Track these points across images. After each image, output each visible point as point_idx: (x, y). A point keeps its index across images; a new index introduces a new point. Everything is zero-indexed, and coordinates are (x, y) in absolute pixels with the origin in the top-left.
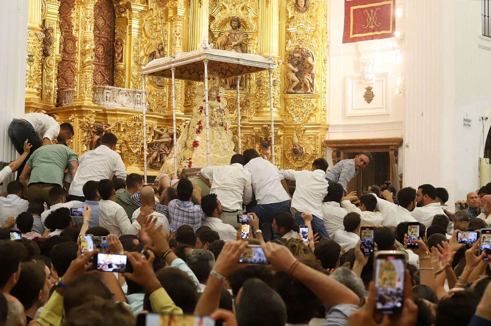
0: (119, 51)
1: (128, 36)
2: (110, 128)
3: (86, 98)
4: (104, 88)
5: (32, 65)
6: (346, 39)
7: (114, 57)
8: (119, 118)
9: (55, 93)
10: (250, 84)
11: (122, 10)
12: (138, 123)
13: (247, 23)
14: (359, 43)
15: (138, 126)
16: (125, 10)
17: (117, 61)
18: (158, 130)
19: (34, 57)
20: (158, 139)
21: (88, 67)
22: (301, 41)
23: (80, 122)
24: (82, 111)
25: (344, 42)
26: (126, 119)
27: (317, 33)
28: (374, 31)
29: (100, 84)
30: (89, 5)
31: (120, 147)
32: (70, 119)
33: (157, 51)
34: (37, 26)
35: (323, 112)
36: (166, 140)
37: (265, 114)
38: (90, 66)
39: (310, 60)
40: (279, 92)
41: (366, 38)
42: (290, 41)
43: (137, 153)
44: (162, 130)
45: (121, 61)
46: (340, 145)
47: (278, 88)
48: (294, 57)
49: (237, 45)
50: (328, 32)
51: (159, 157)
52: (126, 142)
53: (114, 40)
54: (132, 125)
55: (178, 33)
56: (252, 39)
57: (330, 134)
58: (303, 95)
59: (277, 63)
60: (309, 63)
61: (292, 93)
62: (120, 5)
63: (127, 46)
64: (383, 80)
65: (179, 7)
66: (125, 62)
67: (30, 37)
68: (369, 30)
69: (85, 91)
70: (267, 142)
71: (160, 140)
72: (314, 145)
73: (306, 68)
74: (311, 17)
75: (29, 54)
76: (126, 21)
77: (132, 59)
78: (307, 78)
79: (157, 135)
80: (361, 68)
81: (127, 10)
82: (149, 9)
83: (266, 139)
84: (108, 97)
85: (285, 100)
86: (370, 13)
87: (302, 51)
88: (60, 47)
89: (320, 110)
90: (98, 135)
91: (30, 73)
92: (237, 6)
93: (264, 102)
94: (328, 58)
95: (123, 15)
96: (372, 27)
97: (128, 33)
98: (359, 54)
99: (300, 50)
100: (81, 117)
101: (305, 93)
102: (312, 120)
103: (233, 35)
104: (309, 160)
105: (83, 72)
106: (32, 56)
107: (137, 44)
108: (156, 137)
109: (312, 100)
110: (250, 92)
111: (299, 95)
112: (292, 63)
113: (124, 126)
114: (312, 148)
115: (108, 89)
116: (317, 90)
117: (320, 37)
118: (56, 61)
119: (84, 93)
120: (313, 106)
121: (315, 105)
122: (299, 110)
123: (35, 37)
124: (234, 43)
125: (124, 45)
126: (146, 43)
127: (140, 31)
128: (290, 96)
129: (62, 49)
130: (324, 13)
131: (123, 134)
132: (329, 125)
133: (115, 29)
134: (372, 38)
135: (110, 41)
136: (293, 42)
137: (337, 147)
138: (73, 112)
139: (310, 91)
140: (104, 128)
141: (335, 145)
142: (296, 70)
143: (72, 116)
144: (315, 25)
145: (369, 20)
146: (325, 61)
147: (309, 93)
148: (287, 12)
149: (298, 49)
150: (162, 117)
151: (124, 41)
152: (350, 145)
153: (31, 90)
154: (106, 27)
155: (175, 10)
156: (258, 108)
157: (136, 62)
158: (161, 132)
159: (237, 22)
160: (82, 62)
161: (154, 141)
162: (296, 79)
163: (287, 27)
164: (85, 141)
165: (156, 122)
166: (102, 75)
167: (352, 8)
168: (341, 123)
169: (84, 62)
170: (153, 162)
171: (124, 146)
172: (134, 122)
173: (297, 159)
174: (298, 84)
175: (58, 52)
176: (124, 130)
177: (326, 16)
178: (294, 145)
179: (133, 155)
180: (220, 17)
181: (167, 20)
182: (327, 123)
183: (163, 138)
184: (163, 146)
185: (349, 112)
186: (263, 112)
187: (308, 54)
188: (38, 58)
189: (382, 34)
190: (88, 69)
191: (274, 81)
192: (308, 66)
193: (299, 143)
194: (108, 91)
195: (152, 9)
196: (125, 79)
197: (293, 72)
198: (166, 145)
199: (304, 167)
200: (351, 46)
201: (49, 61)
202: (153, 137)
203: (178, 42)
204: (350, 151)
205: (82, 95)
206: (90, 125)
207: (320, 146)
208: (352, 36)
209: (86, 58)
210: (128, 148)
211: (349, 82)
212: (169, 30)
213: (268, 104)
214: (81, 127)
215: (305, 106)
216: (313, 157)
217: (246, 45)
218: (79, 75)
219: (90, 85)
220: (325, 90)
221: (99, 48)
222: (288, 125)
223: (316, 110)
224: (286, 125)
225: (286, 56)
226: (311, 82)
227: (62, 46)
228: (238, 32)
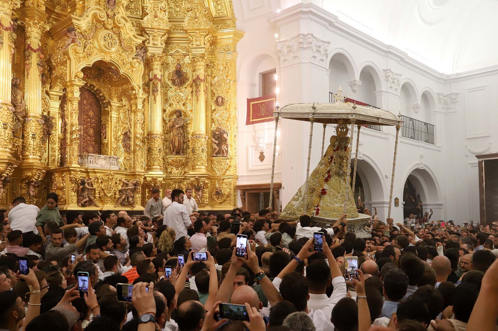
0: (104, 132)
1: (110, 123)
2: (91, 181)
3: (74, 162)
4: (88, 156)
5: (35, 141)
6: (248, 123)
7: (101, 136)
8: (97, 174)
9: (58, 159)
10: (189, 151)
11: (105, 106)
12: (111, 177)
13: (186, 113)
14: (255, 125)
15: (110, 179)
16: (108, 106)
17: (103, 138)
18: (125, 181)
19: (36, 136)
20: (125, 187)
21: (74, 142)
22: (220, 125)
23: (70, 177)
24: (70, 170)
25: (247, 124)
26: (103, 175)
27: (230, 119)
28: (264, 117)
29: (92, 153)
30: (74, 102)
31: (99, 192)
32: (63, 175)
33: (128, 131)
34: (38, 115)
35: (235, 168)
36: (131, 187)
37: (197, 170)
38: (76, 141)
39: (225, 135)
40: (206, 156)
41: (260, 122)
42: (213, 124)
43: (111, 196)
44: (128, 181)
45: (105, 138)
46: (244, 188)
47: (205, 154)
48: (216, 134)
49: (179, 127)
50: (237, 119)
51: (126, 198)
52: (103, 190)
53: (101, 125)
54: (106, 178)
55: (138, 119)
56: (190, 123)
57: (239, 181)
58: (222, 157)
59: (204, 138)
60: (224, 138)
61: (215, 157)
62: (104, 103)
63: (109, 128)
64: (269, 148)
65: (138, 103)
66: (108, 139)
67: (33, 123)
68: (261, 117)
69: (72, 157)
70: (198, 187)
71: (127, 188)
72: (230, 189)
73: (223, 141)
74: (226, 109)
75: (33, 133)
76: (107, 113)
77: (112, 137)
78: (224, 147)
79: (125, 185)
80: (257, 140)
81: (109, 106)
82: (123, 105)
83: (198, 186)
84: (92, 161)
85: (211, 161)
86: (262, 106)
87: (221, 130)
88: (61, 129)
89: (233, 167)
90: (82, 185)
91: (34, 146)
92: (180, 103)
93: (196, 162)
94: (237, 135)
95: (106, 109)
96: (263, 115)
97: (109, 120)
98: (255, 132)
99: (220, 130)
100: (70, 174)
101: (223, 156)
102: (228, 173)
103: (177, 121)
104: (226, 198)
105: (71, 145)
106: (35, 135)
107: (116, 127)
108: (124, 186)
109: (227, 160)
110: (189, 156)
111: (219, 158)
112: (214, 137)
113: (101, 179)
114: (228, 190)
115: (91, 156)
116: (230, 154)
117: (232, 122)
118: (59, 138)
119: (72, 158)
120: (228, 164)
121: (229, 164)
122: (219, 167)
123: (36, 123)
124: (177, 126)
125: (107, 128)
126: (122, 126)
127: (117, 119)
128: (214, 158)
129: (63, 131)
130: (234, 106)
131: (101, 184)
132: (238, 176)
133: (101, 117)
134: (263, 121)
135: (98, 126)
136: (215, 125)
137: (243, 190)
138: (65, 171)
139: (225, 155)
140: (86, 181)
141: (242, 188)
142: (217, 142)
143: (65, 174)
144: (228, 114)
145: (261, 110)
146: (235, 136)
147: (225, 156)
148: (211, 106)
149: (218, 129)
150: (128, 173)
151: (107, 126)
152: (251, 188)
153: (35, 157)
154: (95, 117)
155: (136, 105)
156: (193, 166)
157: (116, 139)
158: (127, 182)
159: (179, 113)
160: (70, 139)
161: (123, 188)
162: (217, 147)
163: (212, 116)
164: (73, 189)
165: (124, 176)
166: (93, 147)
167: (252, 103)
168: (245, 174)
169: (72, 139)
170: (123, 202)
171: (101, 192)
172: (108, 177)
173: (219, 197)
174: (218, 151)
175: (60, 133)
176: (101, 182)
177: (235, 108)
178: (216, 189)
179: (109, 197)
180: (169, 110)
181: (131, 112)
182: (238, 175)
183: (129, 187)
184: (129, 191)
185: (251, 167)
186: (196, 168)
187: (224, 132)
188: (39, 136)
189: (269, 119)
190: (75, 143)
191: (203, 149)
192: (224, 139)
193: (219, 187)
194: (91, 157)
195: (125, 105)
196: (108, 149)
197: (215, 143)
198: (131, 191)
199: (223, 202)
200: (251, 126)
201: (53, 138)
202: (122, 186)
203: (138, 125)
204: (252, 192)
205: (71, 160)
206: (76, 179)
207: (233, 189)
208: (251, 121)
209: (72, 136)
210: (104, 193)
211: (250, 149)
212: (133, 118)
213: (199, 164)
214: (71, 180)
215: (223, 164)
216: (228, 196)
217: (187, 127)
218: (69, 147)
219: (76, 153)
220: (236, 154)
221: (90, 130)
222: (213, 176)
223: (230, 166)
224: (212, 176)
225: (211, 134)
226: (226, 149)
227: (63, 129)
228: (180, 119)
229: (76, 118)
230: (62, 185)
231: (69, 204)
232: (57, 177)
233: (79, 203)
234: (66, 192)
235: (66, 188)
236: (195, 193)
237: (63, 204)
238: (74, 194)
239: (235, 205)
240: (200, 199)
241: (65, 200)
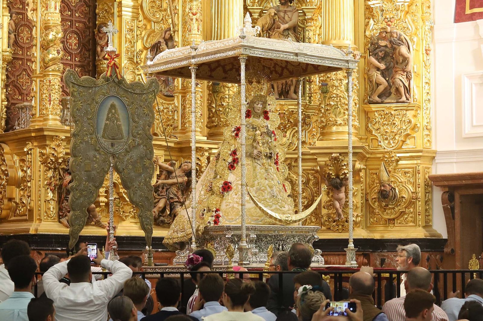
0: (103, 43)
1: (117, 19)
3: (51, 117)
6: (460, 17)
7: (95, 53)
9: (2, 110)
10: (310, 89)
14: (480, 22)
17: (100, 58)
18: (166, 165)
20: (166, 179)
21: (53, 67)
22: (388, 21)
23: (42, 154)
24: (44, 138)
25: (457, 21)
27: (414, 7)
31: (106, 192)
32: (25, 150)
33: (162, 40)
35: (426, 132)
36: (179, 180)
37: (334, 137)
38: (56, 66)
39: (403, 50)
40: (357, 101)
42: (372, 22)
44: (172, 165)
47: (354, 96)
48: (379, 47)
49: (288, 29)
51: (168, 208)
52: (115, 185)
53: (95, 25)
55: (194, 11)
56: (312, 19)
57: (439, 166)
58: (394, 105)
60: (402, 55)
61: (377, 103)
63: (116, 33)
69: (48, 106)
70: (338, 181)
71: (170, 181)
72: (414, 184)
73: (397, 63)
78: (400, 78)
79: (164, 173)
83: (337, 176)
85: (366, 113)
87: (391, 36)
88: (9, 37)
89: (421, 129)
93: (332, 117)
94: (431, 47)
97: (116, 14)
99: (388, 35)
100: (44, 147)
101: (397, 102)
102: (409, 145)
103: (282, 14)
104: (406, 208)
105: (45, 76)
107: (132, 30)
108: (163, 177)
109: (408, 112)
110: (310, 102)
111: (388, 105)
112: (375, 55)
114: (411, 188)
116: (416, 97)
117: (419, 15)
119: (47, 109)
120: (410, 122)
121: (413, 121)
122: (389, 129)
124: (283, 27)
126: (146, 28)
127: (135, 10)
128: (374, 107)
129: (12, 41)
132: (435, 152)
133: (95, 7)
135: (88, 28)
136: (376, 23)
137: (450, 187)
138: (30, 139)
139: (404, 98)
141: (446, 183)
142: (382, 66)
143: (30, 146)
146: (427, 52)
147: (403, 102)
149: (385, 34)
150: (172, 145)
152: (470, 182)
154: (82, 6)
156: (323, 128)
157: (131, 60)
158: (170, 168)
160: (43, 60)
161: (160, 181)
162: (382, 80)
164: (50, 184)
168: (454, 147)
169: (47, 59)
170: (159, 216)
173: (387, 206)
174: (385, 89)
175: (5, 46)
178: (382, 184)
179: (128, 204)
182: (433, 148)
183: (173, 178)
184: (174, 189)
185: (468, 130)
186: (331, 133)
187: (401, 41)
190: (53, 71)
192: (401, 59)
193: (389, 180)
197: (378, 69)
198: (179, 188)
199: (397, 218)
202: (159, 177)
203: (195, 26)
204: (471, 192)
205: (44, 112)
206: (57, 159)
207: (422, 184)
208: (468, 11)
209: (49, 53)
210: (118, 193)
211: (466, 83)
212: (180, 8)
213: (340, 121)
214: (44, 162)
215: (397, 123)
216: (411, 203)
217: (303, 28)
218: (38, 80)
219: (56, 96)
220: (429, 97)
221: (70, 38)
222: (371, 153)
223: (414, 128)
224: (368, 153)
225: (366, 45)
226: (407, 85)
227: (12, 36)
228: (289, 9)
229: (56, 8)
230: (20, 174)
231: (40, 220)
232: (7, 154)
233: (63, 217)
234: (33, 190)
235: (33, 182)
236: (328, 194)
237: (26, 220)
238: (50, 195)
239: (427, 225)
240: (340, 211)
241: (31, 211)
